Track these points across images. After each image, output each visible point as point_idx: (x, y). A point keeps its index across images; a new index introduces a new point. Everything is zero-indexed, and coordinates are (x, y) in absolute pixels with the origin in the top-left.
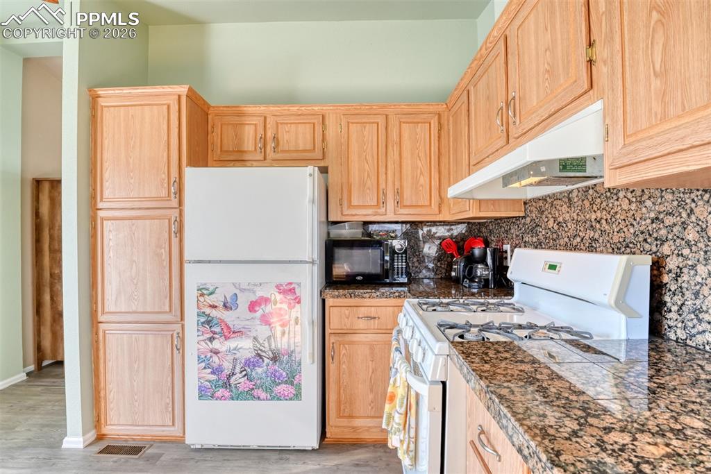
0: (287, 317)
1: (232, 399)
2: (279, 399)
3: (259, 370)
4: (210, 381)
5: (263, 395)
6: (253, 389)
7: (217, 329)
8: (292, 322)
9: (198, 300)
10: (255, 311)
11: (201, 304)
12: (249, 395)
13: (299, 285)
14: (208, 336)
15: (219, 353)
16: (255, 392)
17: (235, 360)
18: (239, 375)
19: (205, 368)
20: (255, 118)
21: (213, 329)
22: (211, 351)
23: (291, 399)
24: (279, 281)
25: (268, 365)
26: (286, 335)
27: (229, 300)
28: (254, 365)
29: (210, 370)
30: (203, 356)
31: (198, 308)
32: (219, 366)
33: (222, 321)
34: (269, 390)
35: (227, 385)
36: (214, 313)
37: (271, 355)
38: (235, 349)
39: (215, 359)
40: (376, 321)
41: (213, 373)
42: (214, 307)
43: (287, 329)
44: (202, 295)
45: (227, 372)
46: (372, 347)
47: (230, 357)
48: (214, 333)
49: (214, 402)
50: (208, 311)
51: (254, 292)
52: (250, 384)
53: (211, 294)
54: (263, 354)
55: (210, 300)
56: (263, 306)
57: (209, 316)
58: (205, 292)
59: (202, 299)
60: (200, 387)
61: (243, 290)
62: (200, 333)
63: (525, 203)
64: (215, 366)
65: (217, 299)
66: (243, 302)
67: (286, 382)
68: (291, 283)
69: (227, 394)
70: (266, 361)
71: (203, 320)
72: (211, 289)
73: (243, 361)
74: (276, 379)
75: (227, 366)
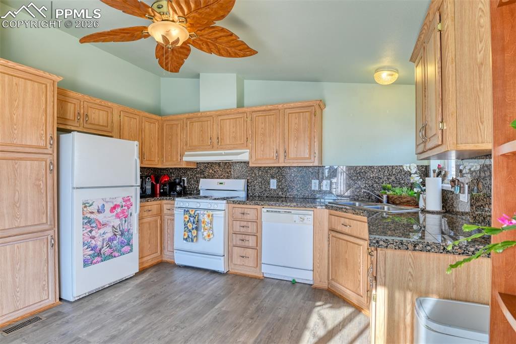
0: (127, 213)
1: (102, 261)
2: (124, 254)
3: (115, 242)
4: (90, 255)
5: (117, 254)
6: (112, 253)
7: (94, 225)
8: (129, 215)
9: (83, 210)
10: (113, 212)
11: (85, 212)
12: (111, 256)
13: (132, 197)
14: (89, 229)
15: (95, 238)
16: (113, 254)
17: (104, 240)
18: (105, 247)
19: (87, 248)
20: (75, 100)
21: (91, 225)
22: (91, 238)
23: (129, 253)
24: (123, 196)
25: (119, 239)
26: (127, 222)
27: (100, 208)
28: (113, 240)
29: (90, 249)
30: (86, 242)
31: (83, 214)
32: (95, 245)
33: (97, 220)
34: (119, 251)
35: (99, 254)
36: (92, 216)
37: (120, 233)
38: (104, 234)
39: (93, 241)
40: (151, 212)
41: (92, 250)
42: (92, 213)
43: (127, 219)
44: (86, 207)
45: (99, 247)
46: (149, 223)
47: (101, 239)
48: (92, 227)
49: (93, 266)
50: (89, 215)
51: (113, 202)
52: (111, 251)
53: (90, 206)
54: (117, 233)
55: (90, 209)
56: (117, 209)
57: (89, 218)
58: (87, 205)
59: (85, 209)
60: (84, 260)
61: (107, 202)
62: (84, 229)
63: (197, 163)
64: (93, 245)
65: (94, 208)
66: (108, 207)
67: (127, 245)
68: (128, 197)
69: (99, 259)
70: (118, 236)
71: (86, 221)
72: (91, 203)
73: (107, 239)
74: (122, 244)
75: (99, 244)
